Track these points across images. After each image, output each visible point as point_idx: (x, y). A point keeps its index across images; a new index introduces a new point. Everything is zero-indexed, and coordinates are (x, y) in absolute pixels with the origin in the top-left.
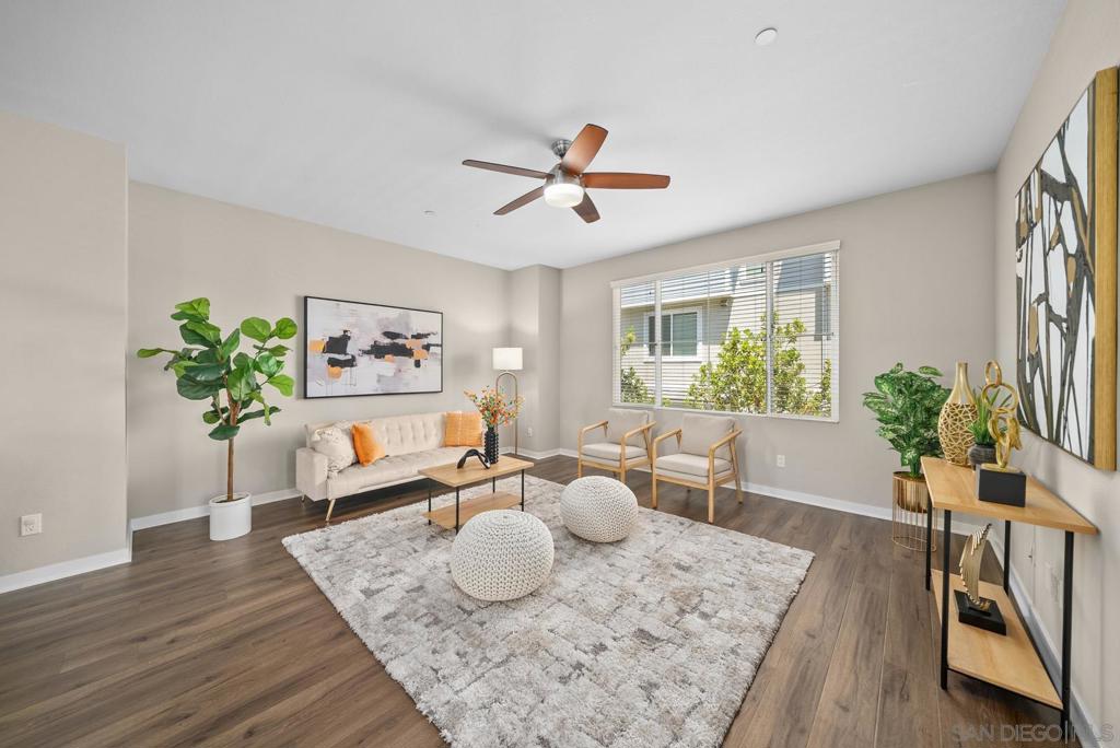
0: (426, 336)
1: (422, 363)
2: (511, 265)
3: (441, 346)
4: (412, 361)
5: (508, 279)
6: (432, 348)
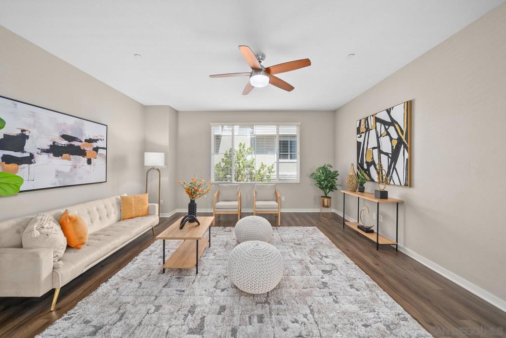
0: (96, 141)
1: (93, 161)
2: (147, 102)
3: (106, 149)
4: (85, 159)
5: (146, 111)
6: (99, 150)
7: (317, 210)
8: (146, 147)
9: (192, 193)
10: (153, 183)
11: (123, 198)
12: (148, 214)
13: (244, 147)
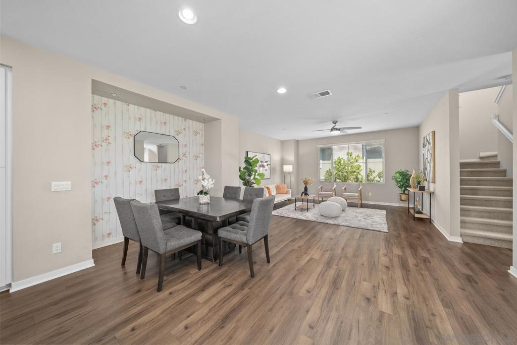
7: (397, 205)
8: (283, 162)
9: (306, 183)
10: (288, 180)
11: (277, 185)
12: (287, 193)
13: (351, 156)
